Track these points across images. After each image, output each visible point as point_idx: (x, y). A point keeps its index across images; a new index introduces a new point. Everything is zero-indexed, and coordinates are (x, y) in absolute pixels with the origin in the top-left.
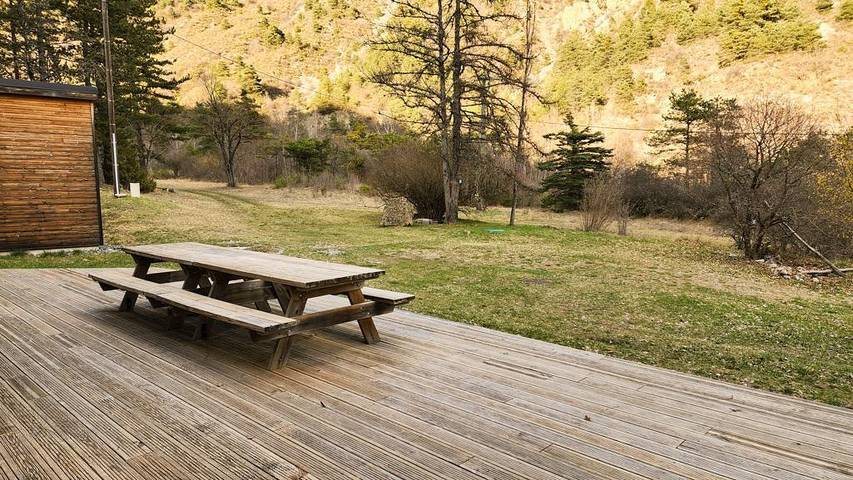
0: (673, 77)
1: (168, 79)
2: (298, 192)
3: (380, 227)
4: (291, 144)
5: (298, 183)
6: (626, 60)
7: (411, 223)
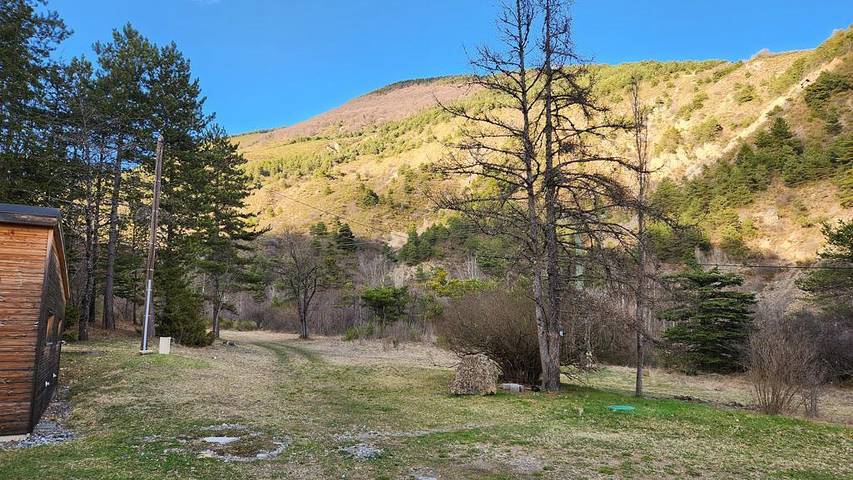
0: (788, 220)
1: (249, 230)
2: (370, 344)
3: (452, 396)
4: (368, 292)
5: (370, 335)
6: (729, 204)
7: (494, 390)
